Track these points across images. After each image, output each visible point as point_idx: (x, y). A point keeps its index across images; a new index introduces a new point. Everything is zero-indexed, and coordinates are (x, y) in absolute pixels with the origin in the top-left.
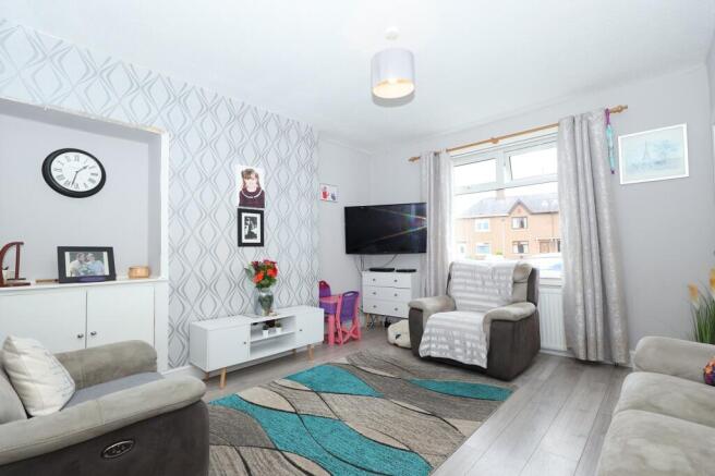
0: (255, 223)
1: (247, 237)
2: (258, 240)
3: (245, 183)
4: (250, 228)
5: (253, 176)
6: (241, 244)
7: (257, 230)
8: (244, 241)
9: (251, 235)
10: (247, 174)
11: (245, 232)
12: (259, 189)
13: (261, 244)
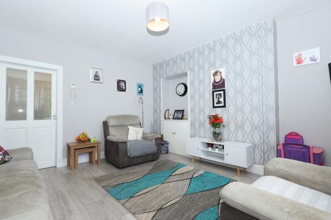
0: (221, 96)
1: (217, 103)
2: (223, 105)
3: (214, 78)
4: (219, 99)
5: (218, 73)
6: (214, 107)
7: (222, 100)
8: (216, 105)
9: (219, 102)
10: (215, 74)
11: (216, 101)
12: (221, 79)
13: (224, 106)
